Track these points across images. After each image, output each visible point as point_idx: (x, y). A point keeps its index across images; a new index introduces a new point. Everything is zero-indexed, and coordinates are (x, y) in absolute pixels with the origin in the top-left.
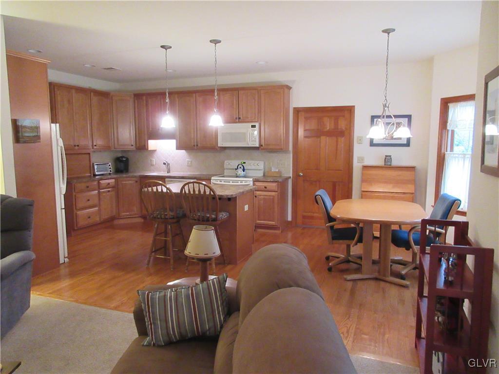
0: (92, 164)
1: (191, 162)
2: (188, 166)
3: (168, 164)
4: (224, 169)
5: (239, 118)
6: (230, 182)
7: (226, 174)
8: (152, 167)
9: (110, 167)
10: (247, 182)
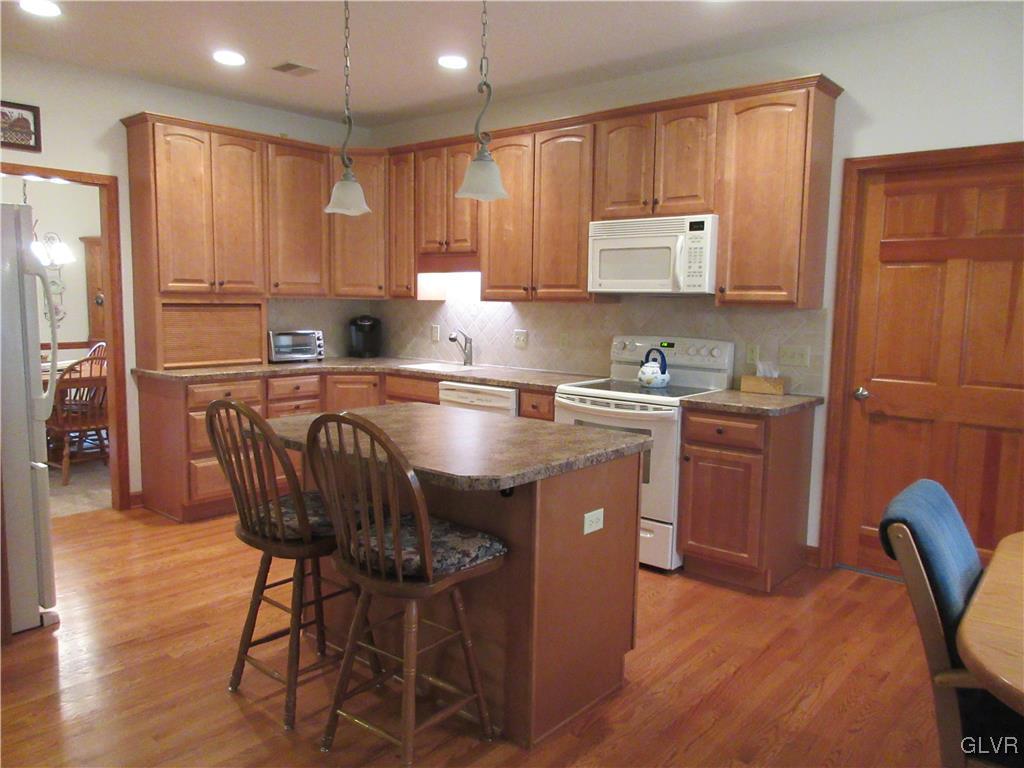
1: (527, 335)
2: (516, 347)
3: (468, 340)
4: (611, 363)
5: (655, 201)
6: (608, 405)
7: (614, 377)
8: (434, 347)
9: (318, 342)
10: (661, 409)
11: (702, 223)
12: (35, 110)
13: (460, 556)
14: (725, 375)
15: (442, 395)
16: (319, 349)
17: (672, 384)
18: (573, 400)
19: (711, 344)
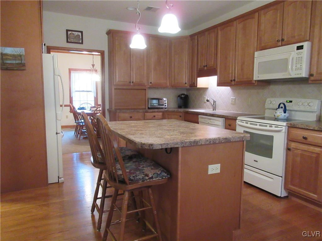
0: (147, 99)
1: (235, 99)
2: (231, 104)
3: (214, 102)
4: (265, 109)
5: (283, 40)
6: (256, 125)
7: (266, 115)
8: (204, 104)
9: (165, 102)
10: (278, 127)
11: (303, 46)
12: (82, 32)
13: (143, 176)
14: (315, 114)
15: (200, 120)
16: (165, 105)
17: (289, 118)
18: (243, 122)
19: (309, 101)
